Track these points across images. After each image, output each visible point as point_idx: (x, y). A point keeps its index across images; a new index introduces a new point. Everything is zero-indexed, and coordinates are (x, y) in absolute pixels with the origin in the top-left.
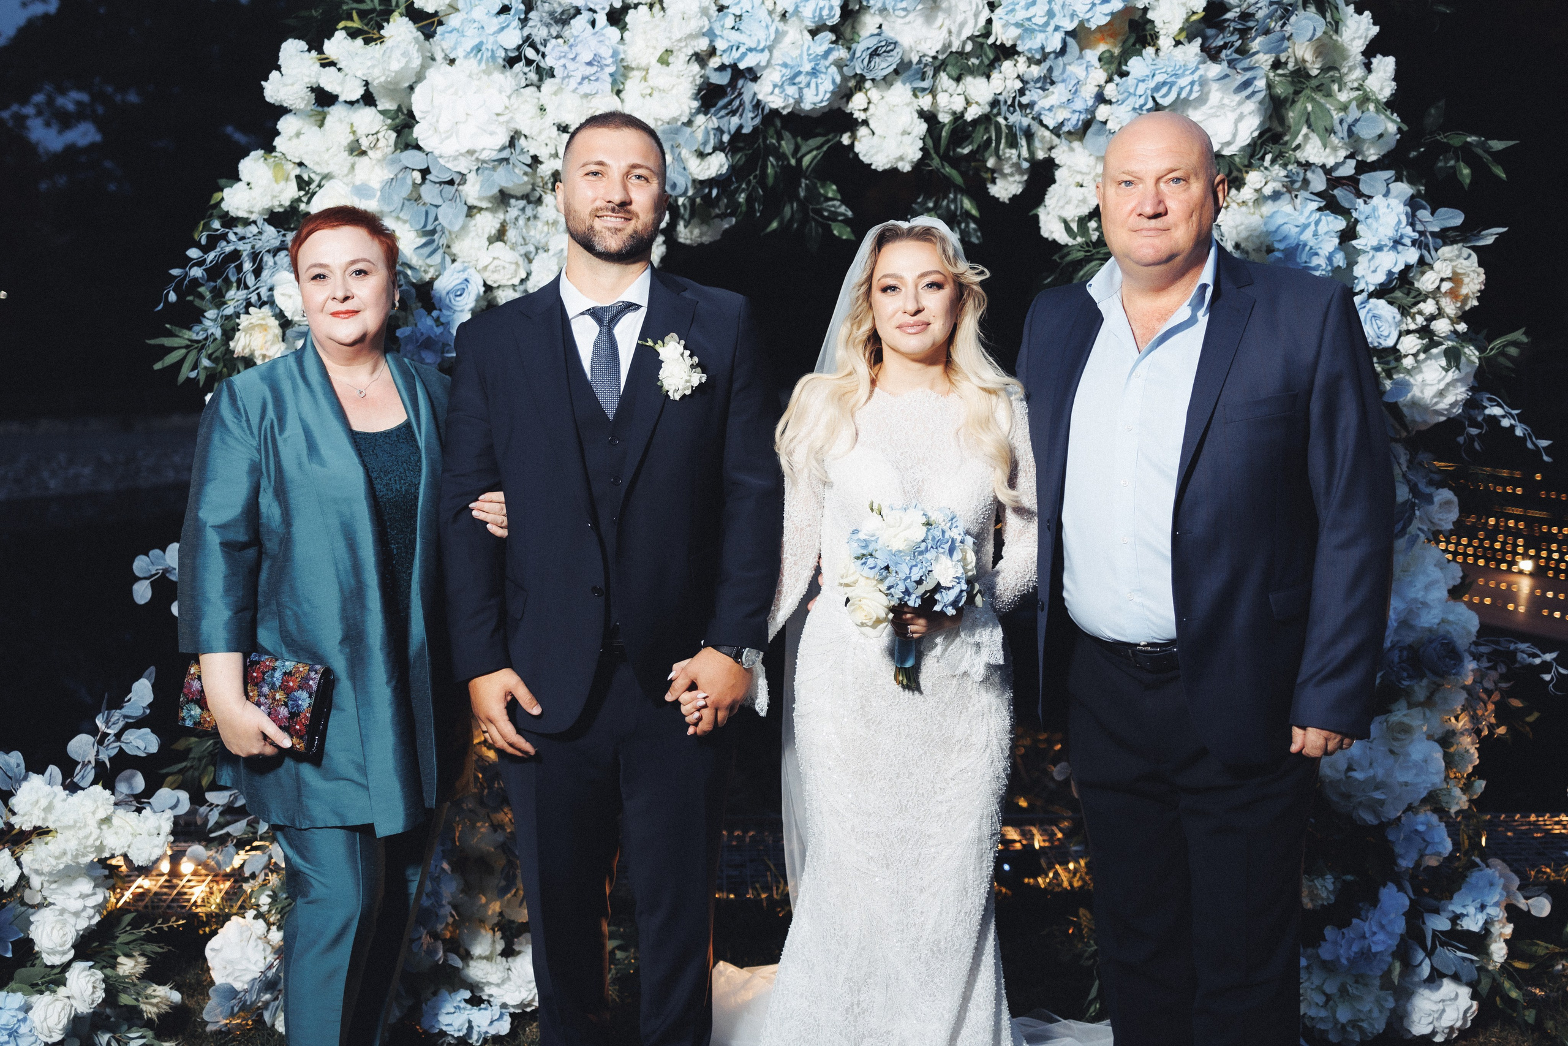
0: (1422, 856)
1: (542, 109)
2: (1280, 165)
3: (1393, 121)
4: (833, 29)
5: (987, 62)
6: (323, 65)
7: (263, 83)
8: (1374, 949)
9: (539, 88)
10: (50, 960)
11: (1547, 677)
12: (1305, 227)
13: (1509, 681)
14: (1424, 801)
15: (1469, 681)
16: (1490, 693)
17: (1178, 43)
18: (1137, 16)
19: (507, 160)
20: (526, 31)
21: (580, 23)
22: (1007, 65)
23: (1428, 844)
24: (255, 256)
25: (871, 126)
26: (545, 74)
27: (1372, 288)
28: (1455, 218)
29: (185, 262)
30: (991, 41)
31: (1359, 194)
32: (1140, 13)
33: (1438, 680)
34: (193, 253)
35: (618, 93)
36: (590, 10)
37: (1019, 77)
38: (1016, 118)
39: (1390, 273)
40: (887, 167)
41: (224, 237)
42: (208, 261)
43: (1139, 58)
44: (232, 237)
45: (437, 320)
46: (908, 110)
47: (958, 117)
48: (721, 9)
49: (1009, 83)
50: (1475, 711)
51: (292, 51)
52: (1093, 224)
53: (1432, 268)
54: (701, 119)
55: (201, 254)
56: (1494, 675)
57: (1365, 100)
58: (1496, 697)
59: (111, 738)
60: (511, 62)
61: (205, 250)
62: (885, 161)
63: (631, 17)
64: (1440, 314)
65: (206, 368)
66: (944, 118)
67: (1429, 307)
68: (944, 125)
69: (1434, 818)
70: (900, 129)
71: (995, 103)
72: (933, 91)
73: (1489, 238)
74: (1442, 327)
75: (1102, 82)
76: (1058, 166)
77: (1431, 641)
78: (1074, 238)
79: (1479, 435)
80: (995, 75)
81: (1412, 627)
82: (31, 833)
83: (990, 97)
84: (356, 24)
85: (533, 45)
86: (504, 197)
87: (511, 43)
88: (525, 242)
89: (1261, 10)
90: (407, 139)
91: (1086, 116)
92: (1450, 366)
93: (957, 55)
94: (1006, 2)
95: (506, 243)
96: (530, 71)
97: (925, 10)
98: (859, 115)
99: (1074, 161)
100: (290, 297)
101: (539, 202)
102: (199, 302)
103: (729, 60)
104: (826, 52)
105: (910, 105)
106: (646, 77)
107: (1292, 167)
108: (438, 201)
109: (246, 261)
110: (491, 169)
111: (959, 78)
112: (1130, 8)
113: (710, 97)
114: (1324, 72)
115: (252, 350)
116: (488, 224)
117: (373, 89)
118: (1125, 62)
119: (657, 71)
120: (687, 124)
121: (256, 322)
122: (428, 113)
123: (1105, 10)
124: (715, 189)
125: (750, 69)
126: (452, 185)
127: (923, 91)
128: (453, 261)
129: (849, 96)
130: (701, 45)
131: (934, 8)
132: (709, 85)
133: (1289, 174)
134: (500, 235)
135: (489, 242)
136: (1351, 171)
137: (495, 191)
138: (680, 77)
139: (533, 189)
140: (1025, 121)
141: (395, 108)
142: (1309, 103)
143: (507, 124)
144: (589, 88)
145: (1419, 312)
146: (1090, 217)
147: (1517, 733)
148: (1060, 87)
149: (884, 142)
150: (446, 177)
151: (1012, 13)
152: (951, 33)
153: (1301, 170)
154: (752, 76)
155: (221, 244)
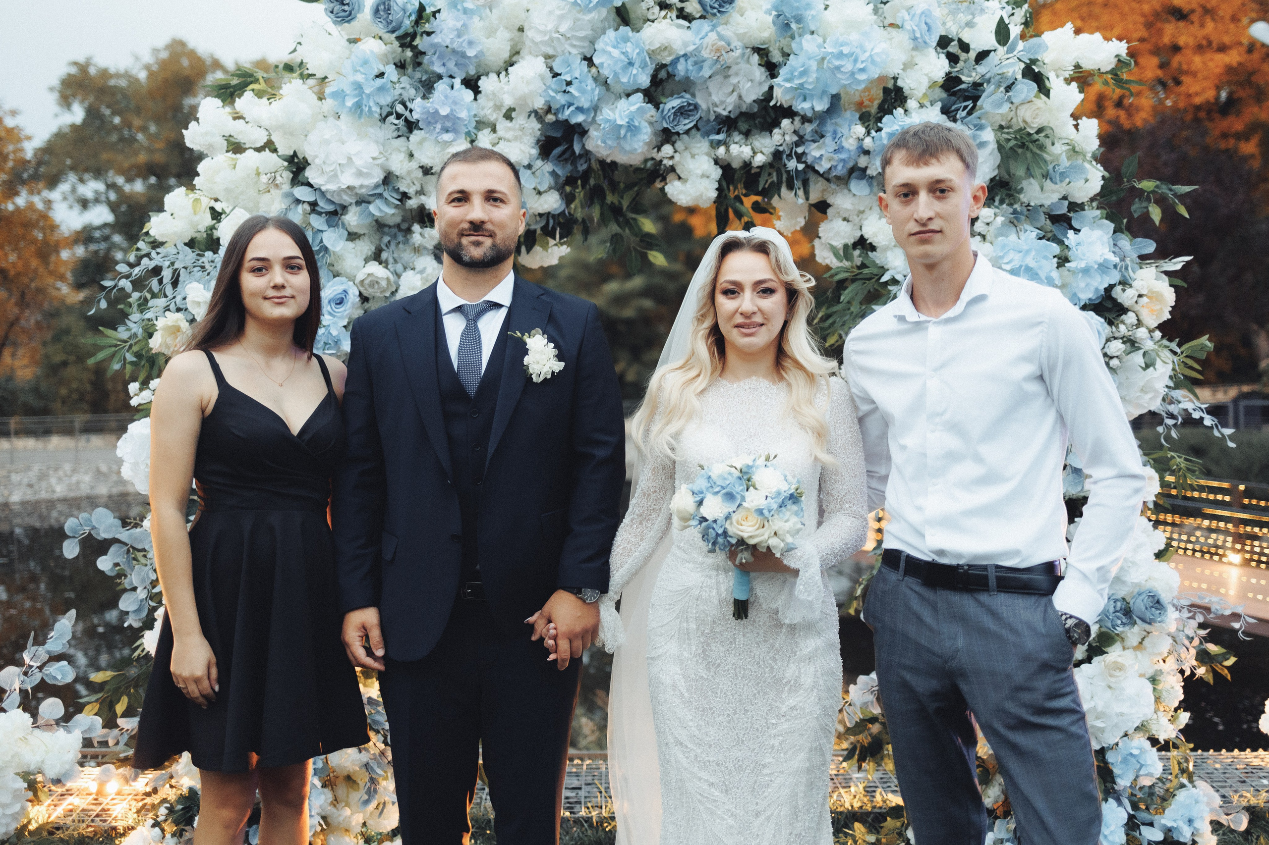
0: (1137, 776)
1: (410, 154)
2: (1008, 205)
3: (1097, 169)
4: (647, 91)
5: (769, 120)
6: (235, 119)
7: (184, 131)
9: (408, 138)
11: (1236, 625)
12: (1028, 252)
13: (1205, 629)
14: (1137, 729)
15: (1173, 628)
16: (1191, 639)
17: (922, 106)
18: (890, 85)
19: (380, 196)
20: (398, 91)
21: (441, 87)
22: (785, 122)
23: (1142, 765)
24: (174, 272)
25: (678, 171)
26: (411, 126)
27: (1082, 303)
28: (1150, 247)
29: (114, 275)
30: (772, 104)
31: (1071, 227)
32: (892, 81)
33: (1147, 627)
34: (123, 268)
36: (451, 77)
37: (795, 132)
38: (792, 164)
39: (1097, 290)
40: (690, 203)
41: (148, 255)
42: (134, 274)
43: (890, 116)
44: (154, 255)
46: (706, 158)
47: (747, 165)
49: (787, 138)
50: (1179, 654)
51: (209, 106)
52: (857, 252)
53: (1131, 286)
54: (539, 163)
55: (128, 268)
56: (1193, 623)
57: (1074, 151)
58: (1196, 642)
59: (35, 669)
60: (385, 116)
61: (132, 266)
62: (689, 198)
63: (483, 83)
64: (1139, 324)
65: (130, 362)
66: (736, 165)
67: (1130, 318)
68: (734, 170)
69: (1147, 744)
70: (699, 172)
71: (777, 155)
72: (725, 143)
73: (1177, 264)
74: (1142, 333)
75: (861, 136)
76: (829, 206)
77: (1140, 594)
78: (841, 261)
79: (1175, 425)
80: (776, 131)
81: (1124, 582)
83: (772, 150)
84: (262, 87)
85: (403, 103)
86: (380, 226)
87: (386, 100)
88: (396, 261)
89: (989, 81)
90: (300, 178)
91: (850, 164)
92: (1147, 366)
93: (745, 115)
94: (783, 71)
95: (380, 263)
96: (401, 122)
97: (719, 78)
98: (668, 163)
99: (842, 201)
100: (199, 304)
101: (409, 231)
102: (127, 310)
103: (561, 117)
104: (638, 109)
105: (708, 154)
106: (494, 130)
107: (1017, 206)
108: (324, 227)
109: (167, 274)
110: (369, 203)
111: (747, 134)
112: (882, 78)
113: (546, 147)
114: (1039, 131)
115: (168, 347)
116: (365, 247)
117: (274, 138)
118: (880, 120)
119: (503, 126)
120: (529, 167)
121: (170, 323)
122: (316, 156)
123: (862, 77)
124: (551, 222)
125: (579, 125)
126: (335, 214)
127: (719, 143)
128: (334, 277)
129: (659, 150)
130: (539, 104)
131: (727, 77)
132: (547, 137)
133: (1015, 212)
134: (377, 256)
135: (366, 261)
136: (1063, 209)
137: (370, 220)
138: (522, 129)
139: (403, 220)
140: (801, 167)
141: (292, 153)
142: (1029, 155)
143: (382, 166)
144: (447, 137)
145: (1123, 322)
146: (855, 245)
147: (1216, 674)
148: (828, 140)
149: (688, 185)
150: (330, 208)
151: (788, 80)
152: (740, 97)
153: (1025, 209)
154: (581, 131)
155: (145, 261)
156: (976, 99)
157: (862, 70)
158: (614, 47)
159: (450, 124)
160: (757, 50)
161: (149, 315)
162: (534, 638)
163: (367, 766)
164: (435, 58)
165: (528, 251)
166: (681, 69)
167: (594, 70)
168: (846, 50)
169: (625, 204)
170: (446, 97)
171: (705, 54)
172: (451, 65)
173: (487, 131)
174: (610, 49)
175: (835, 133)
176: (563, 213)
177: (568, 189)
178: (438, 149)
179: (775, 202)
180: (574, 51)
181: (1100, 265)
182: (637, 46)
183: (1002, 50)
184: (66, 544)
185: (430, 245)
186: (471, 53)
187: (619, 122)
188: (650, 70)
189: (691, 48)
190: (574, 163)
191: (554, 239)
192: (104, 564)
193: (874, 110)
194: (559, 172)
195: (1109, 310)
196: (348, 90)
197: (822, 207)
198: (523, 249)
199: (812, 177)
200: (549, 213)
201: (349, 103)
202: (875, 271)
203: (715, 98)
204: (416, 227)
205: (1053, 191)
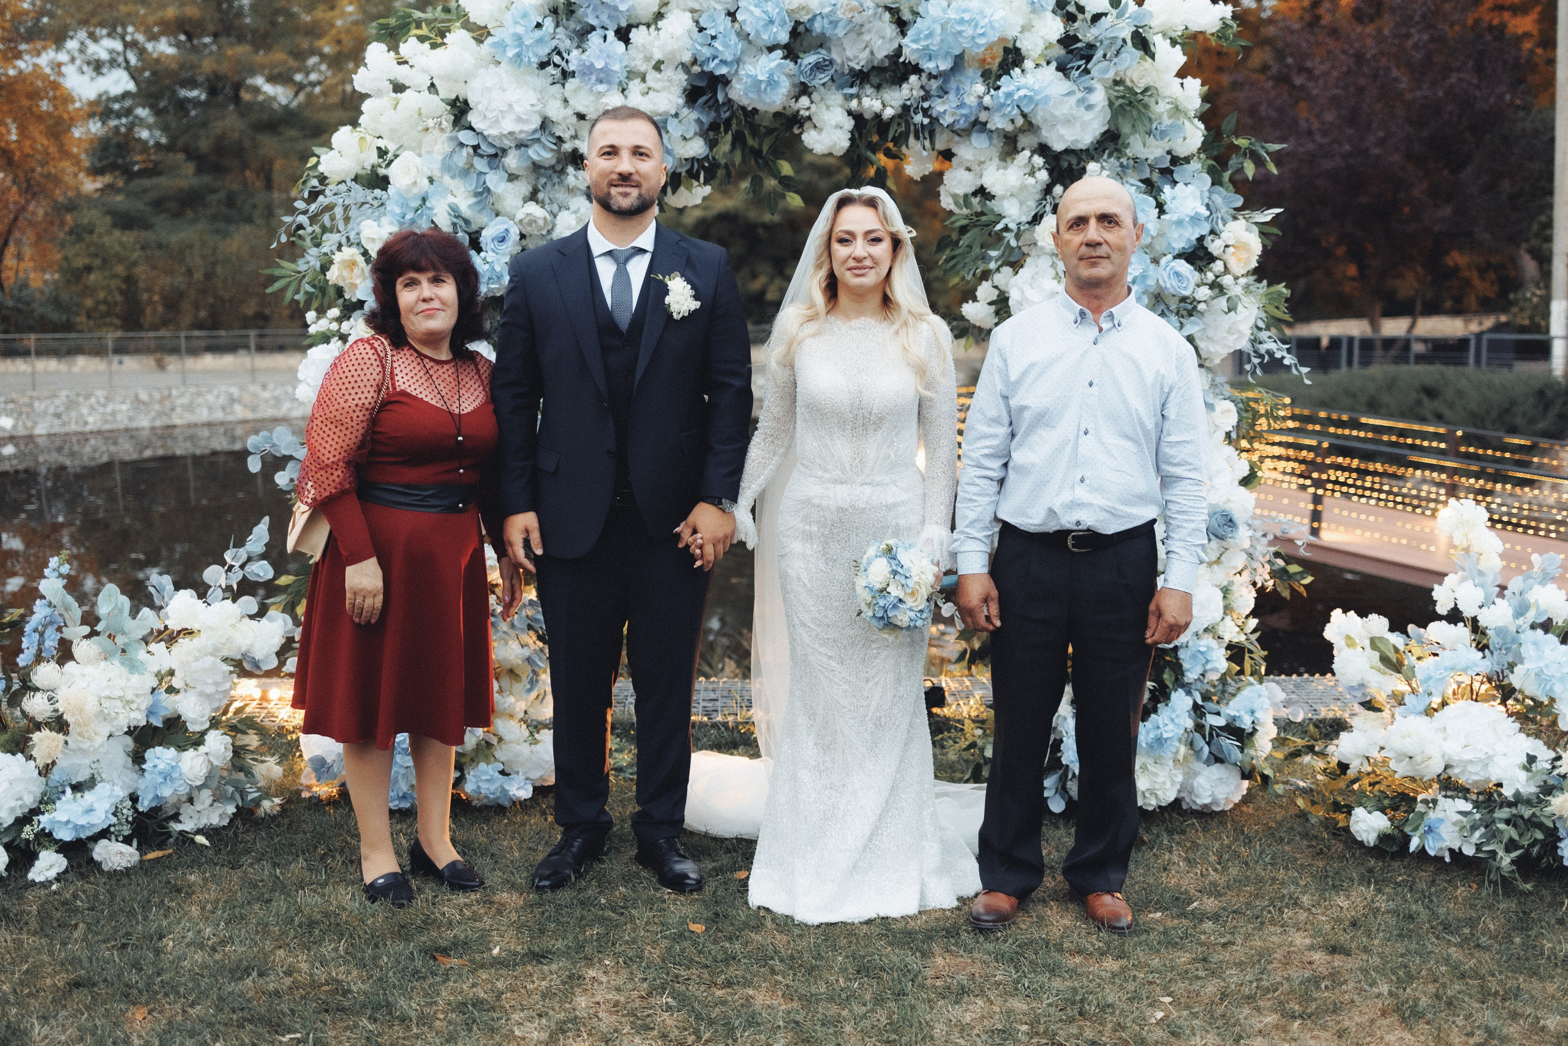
0: (1205, 671)
1: (566, 101)
2: (1115, 159)
3: (1199, 127)
4: (786, 47)
5: (899, 76)
6: (399, 63)
7: (353, 75)
8: (1165, 736)
9: (564, 85)
10: (192, 728)
11: (1300, 542)
13: (1274, 547)
14: (1206, 630)
15: (1247, 544)
16: (1264, 556)
17: (1038, 65)
18: (1010, 46)
19: (538, 140)
20: (554, 43)
21: (594, 38)
22: (913, 78)
23: (1208, 661)
24: (346, 208)
25: (814, 121)
26: (566, 75)
27: (1176, 253)
28: (1239, 201)
29: (293, 211)
30: (901, 60)
31: (1170, 181)
32: (1012, 43)
33: (1224, 544)
34: (300, 205)
35: (623, 90)
36: (604, 28)
37: (922, 87)
38: (919, 118)
39: (1189, 240)
40: (825, 152)
41: (322, 192)
42: (310, 211)
43: (1009, 76)
44: (327, 192)
45: (484, 259)
46: (840, 110)
47: (878, 116)
48: (701, 30)
50: (1253, 569)
51: (376, 52)
52: (978, 199)
53: (1219, 237)
54: (685, 111)
55: (305, 205)
56: (1265, 541)
57: (1177, 110)
58: (1267, 558)
59: (237, 568)
60: (543, 65)
61: (308, 202)
62: (824, 147)
63: (634, 35)
64: (1227, 271)
65: (307, 293)
66: (867, 116)
67: (1218, 266)
68: (866, 121)
69: (1214, 643)
70: (833, 123)
71: (905, 108)
72: (858, 96)
73: (1268, 215)
74: (1227, 280)
75: (981, 94)
76: (953, 155)
78: (962, 208)
79: (1260, 364)
80: (905, 86)
82: (179, 632)
83: (901, 103)
84: (424, 31)
85: (559, 53)
86: (536, 167)
87: (543, 52)
88: (551, 202)
89: (1101, 42)
90: (463, 122)
91: (973, 118)
92: (1230, 310)
93: (877, 69)
94: (911, 33)
95: (537, 202)
96: (557, 72)
97: (853, 35)
98: (804, 113)
99: (965, 152)
100: (373, 240)
101: (562, 172)
102: (300, 242)
103: (705, 68)
104: (779, 65)
105: (841, 106)
106: (644, 80)
107: (1124, 160)
108: (486, 169)
109: (338, 211)
110: (526, 146)
111: (878, 88)
112: (1002, 40)
113: (692, 95)
114: (1146, 90)
115: (344, 280)
116: (523, 188)
117: (435, 81)
118: (999, 77)
119: (652, 76)
120: (676, 115)
121: (347, 258)
122: (479, 103)
123: (982, 41)
124: (696, 166)
125: (723, 76)
126: (496, 157)
127: (852, 96)
128: (497, 215)
129: (797, 98)
130: (687, 58)
131: (860, 34)
132: (693, 86)
133: (1122, 165)
134: (533, 196)
135: (526, 200)
136: (1167, 164)
137: (529, 163)
138: (670, 81)
139: (558, 162)
140: (926, 121)
141: (453, 97)
142: (1135, 113)
143: (540, 113)
144: (601, 88)
145: (1211, 270)
146: (975, 194)
147: (1293, 590)
148: (952, 96)
149: (824, 135)
150: (492, 151)
151: (915, 41)
152: (872, 53)
153: (1131, 162)
154: (725, 81)
155: (321, 198)
156: (1088, 58)
157: (983, 35)
158: (756, 6)
159: (604, 77)
160: (888, 9)
161: (325, 249)
162: (680, 546)
163: (529, 660)
164: (589, 10)
165: (674, 192)
166: (818, 26)
167: (737, 25)
168: (967, 16)
169: (765, 149)
170: (601, 51)
171: (840, 14)
172: (604, 18)
173: (637, 81)
174: (752, 8)
175: (958, 89)
176: (706, 158)
177: (711, 134)
178: (592, 98)
179: (904, 149)
180: (719, 7)
181: (1192, 218)
182: (778, 6)
183: (1114, 12)
184: (250, 459)
185: (583, 187)
186: (623, 7)
187: (760, 78)
188: (790, 26)
189: (826, 10)
190: (717, 111)
191: (698, 180)
192: (282, 479)
193: (995, 67)
194: (704, 119)
195: (1201, 259)
196: (508, 41)
197: (947, 155)
198: (669, 190)
199: (938, 130)
200: (693, 159)
201: (511, 53)
202: (993, 218)
203: (849, 53)
204: (570, 170)
205: (1157, 147)
